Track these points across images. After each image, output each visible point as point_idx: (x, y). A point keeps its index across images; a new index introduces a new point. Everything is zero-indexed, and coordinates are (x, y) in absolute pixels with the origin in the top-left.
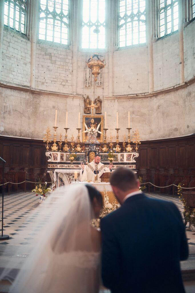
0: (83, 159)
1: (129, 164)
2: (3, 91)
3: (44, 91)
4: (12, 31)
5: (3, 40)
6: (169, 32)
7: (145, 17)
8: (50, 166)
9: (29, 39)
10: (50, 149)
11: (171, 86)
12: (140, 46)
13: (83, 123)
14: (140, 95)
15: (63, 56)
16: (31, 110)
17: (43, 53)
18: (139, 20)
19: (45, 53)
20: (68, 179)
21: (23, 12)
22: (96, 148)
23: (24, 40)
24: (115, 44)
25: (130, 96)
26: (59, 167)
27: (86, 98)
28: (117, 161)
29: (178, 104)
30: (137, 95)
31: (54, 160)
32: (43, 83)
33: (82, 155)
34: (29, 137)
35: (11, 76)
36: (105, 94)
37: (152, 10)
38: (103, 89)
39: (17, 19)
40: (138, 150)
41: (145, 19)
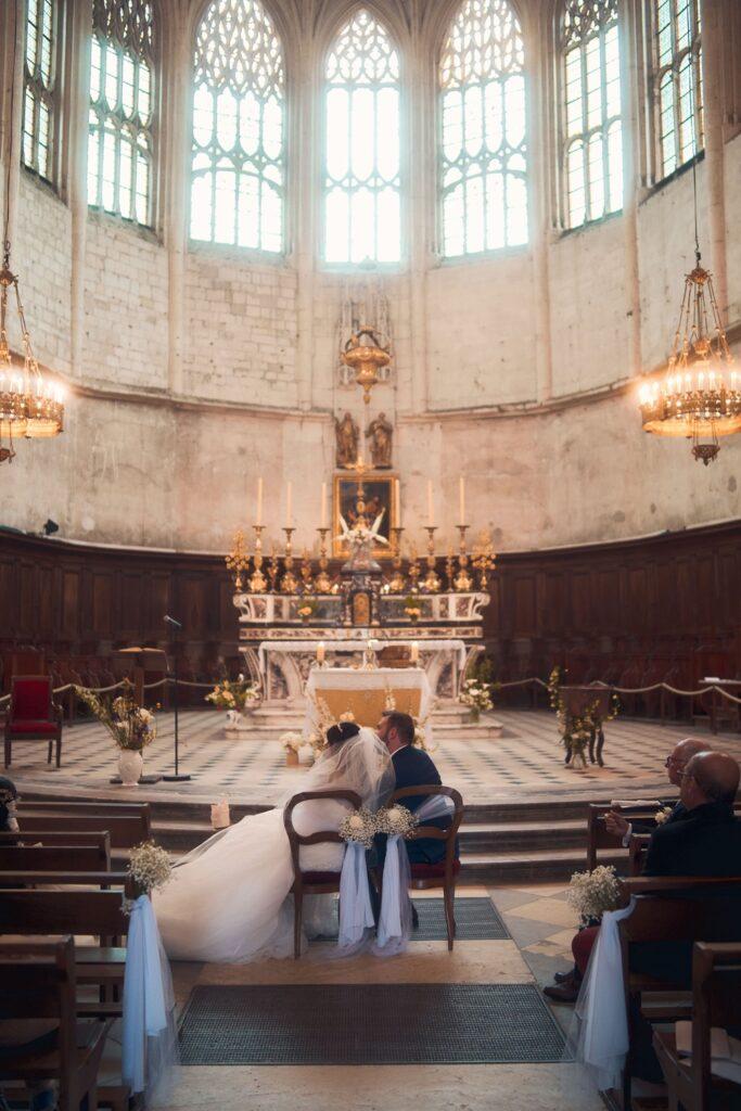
0: (336, 613)
1: (463, 624)
2: (90, 409)
3: (212, 401)
4: (112, 222)
5: (87, 252)
6: (597, 214)
7: (524, 161)
8: (247, 634)
9: (161, 242)
10: (246, 589)
11: (604, 383)
12: (510, 252)
13: (333, 513)
14: (511, 408)
15: (267, 291)
16: (173, 464)
17: (206, 283)
18: (505, 171)
19: (213, 283)
20: (297, 667)
21: (141, 156)
22: (373, 583)
23: (147, 246)
24: (430, 248)
25: (479, 411)
26: (270, 637)
27: (341, 419)
28: (431, 616)
29: (623, 440)
30: (502, 407)
31: (257, 616)
32: (207, 378)
33: (334, 602)
34: (167, 547)
35: (112, 361)
36: (404, 406)
37: (545, 141)
38: (395, 388)
39: (125, 180)
40: (487, 586)
41: (523, 168)
